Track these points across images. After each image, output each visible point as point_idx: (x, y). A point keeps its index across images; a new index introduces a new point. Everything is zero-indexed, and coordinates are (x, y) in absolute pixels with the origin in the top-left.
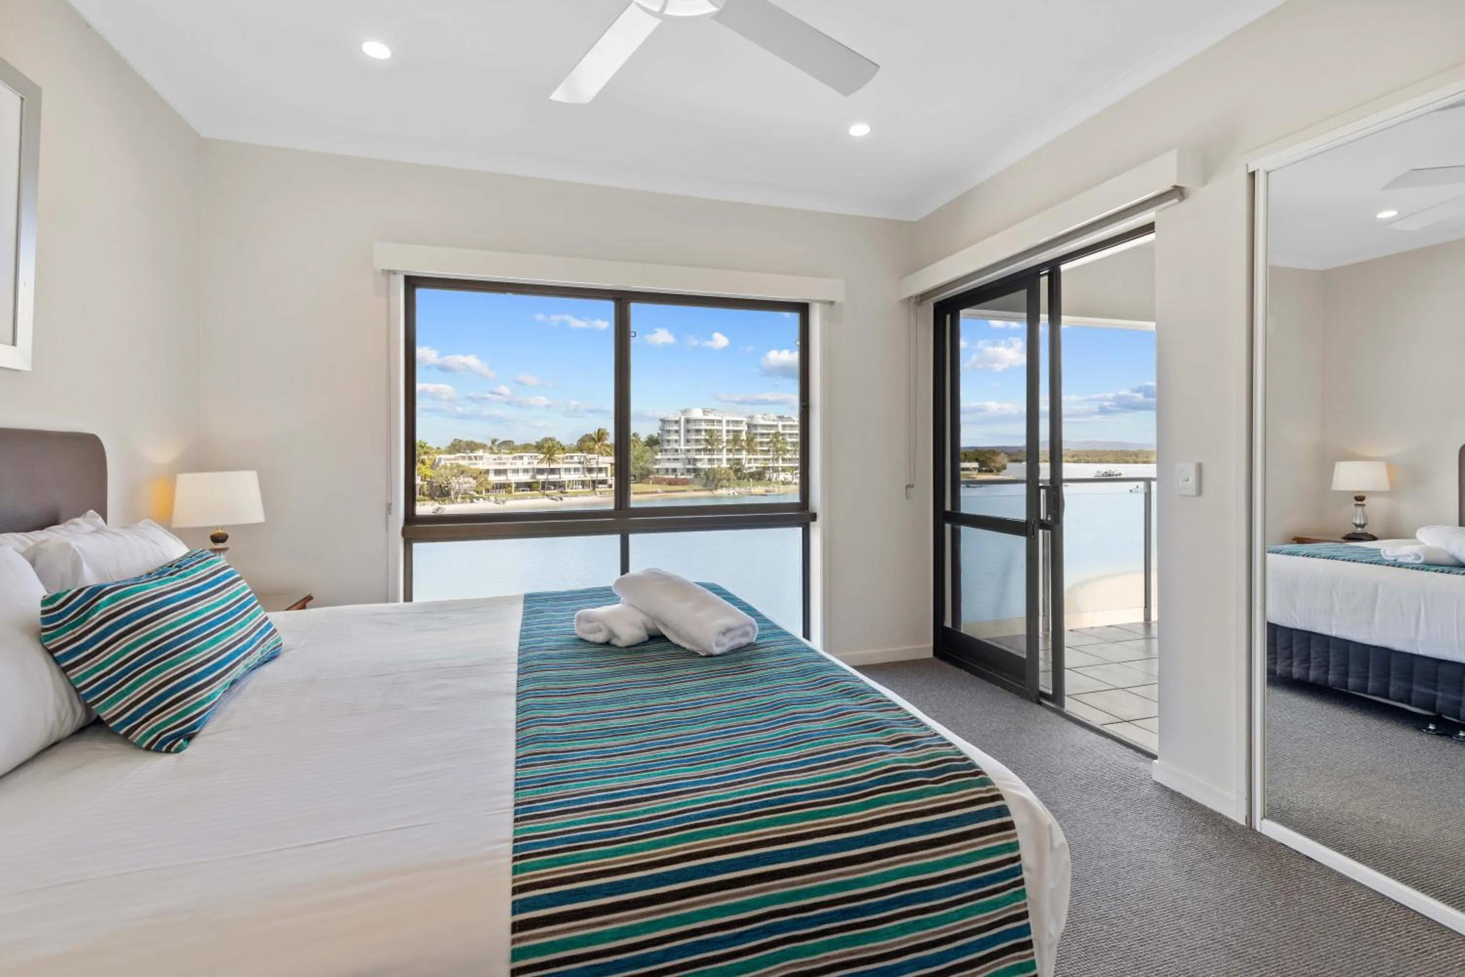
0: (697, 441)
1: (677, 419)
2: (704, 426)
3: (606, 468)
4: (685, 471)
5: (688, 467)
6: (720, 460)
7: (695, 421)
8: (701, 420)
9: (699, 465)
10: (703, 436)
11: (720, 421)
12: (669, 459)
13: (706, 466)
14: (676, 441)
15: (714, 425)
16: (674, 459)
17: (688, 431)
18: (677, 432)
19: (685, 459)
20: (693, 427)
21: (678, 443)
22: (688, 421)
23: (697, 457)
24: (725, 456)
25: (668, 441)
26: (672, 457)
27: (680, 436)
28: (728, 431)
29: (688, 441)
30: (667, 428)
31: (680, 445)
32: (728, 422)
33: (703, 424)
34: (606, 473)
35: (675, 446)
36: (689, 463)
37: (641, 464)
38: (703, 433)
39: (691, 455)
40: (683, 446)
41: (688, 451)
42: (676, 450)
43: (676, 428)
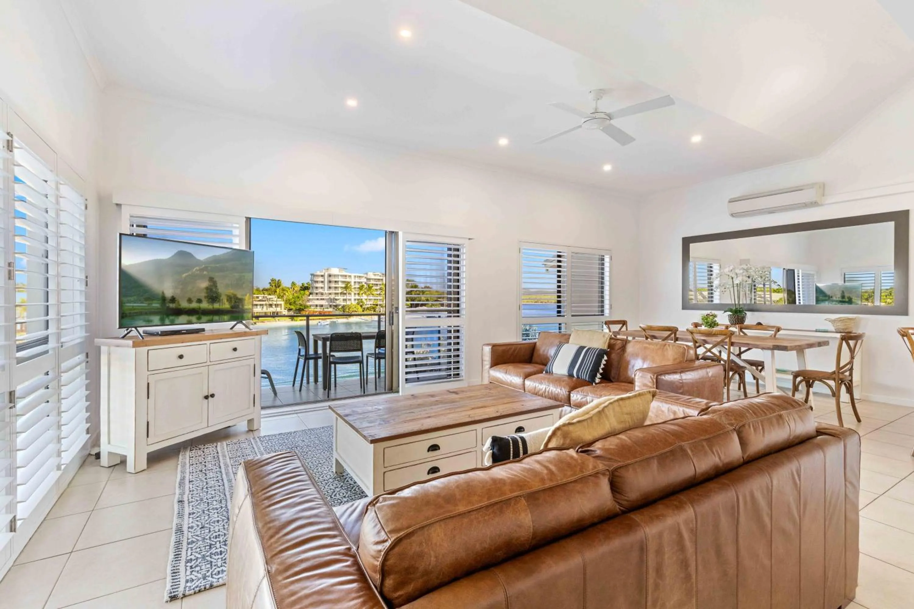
0: (336, 288)
1: (323, 274)
2: (340, 279)
3: (281, 305)
4: (329, 306)
5: (331, 304)
6: (350, 300)
7: (335, 276)
8: (338, 275)
9: (338, 302)
10: (340, 285)
11: (350, 276)
12: (318, 299)
13: (343, 303)
14: (322, 288)
15: (346, 278)
16: (321, 299)
17: (330, 282)
18: (322, 282)
19: (329, 299)
20: (333, 279)
21: (323, 289)
22: (330, 276)
23: (336, 298)
24: (353, 297)
25: (317, 288)
26: (320, 298)
27: (324, 285)
28: (355, 282)
29: (330, 288)
30: (316, 279)
31: (324, 290)
32: (355, 277)
33: (340, 277)
34: (281, 307)
35: (321, 290)
36: (331, 302)
37: (301, 302)
38: (340, 283)
39: (332, 296)
40: (326, 291)
41: (330, 294)
42: (322, 294)
43: (321, 279)
